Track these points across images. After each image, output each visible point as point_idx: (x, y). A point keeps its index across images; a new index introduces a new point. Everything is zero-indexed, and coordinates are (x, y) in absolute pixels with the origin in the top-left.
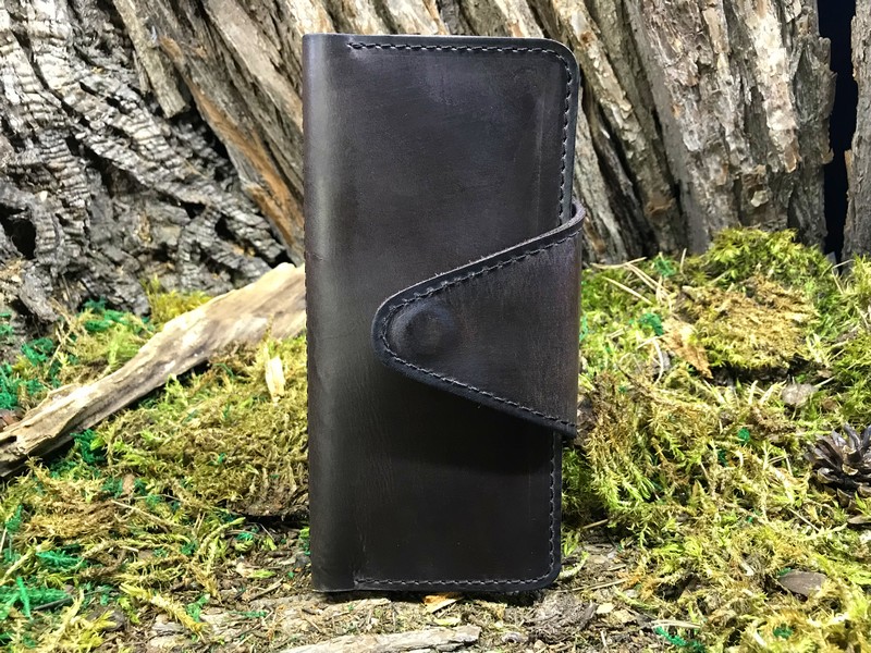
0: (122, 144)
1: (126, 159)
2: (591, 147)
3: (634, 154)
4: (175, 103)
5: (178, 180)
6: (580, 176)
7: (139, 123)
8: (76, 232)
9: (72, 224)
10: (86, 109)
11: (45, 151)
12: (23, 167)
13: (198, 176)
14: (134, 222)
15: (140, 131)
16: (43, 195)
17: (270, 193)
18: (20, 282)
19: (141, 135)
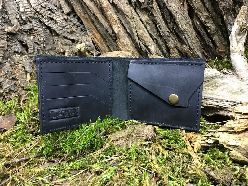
0: (53, 22)
1: (54, 27)
4: (67, 10)
5: (68, 33)
6: (187, 38)
7: (57, 16)
8: (41, 47)
9: (40, 45)
10: (42, 13)
11: (33, 25)
12: (27, 30)
13: (75, 31)
14: (58, 44)
16: (32, 37)
17: (95, 36)
18: (24, 61)
19: (58, 19)
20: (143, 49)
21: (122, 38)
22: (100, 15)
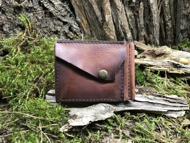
0: (51, 5)
1: (52, 9)
2: (159, 25)
3: (168, 28)
5: (62, 16)
6: (155, 30)
11: (34, 4)
12: (28, 7)
13: (66, 15)
14: (50, 24)
15: (55, 3)
16: (32, 14)
17: (83, 22)
19: (56, 3)
20: (122, 35)
21: (110, 25)
22: (96, 6)
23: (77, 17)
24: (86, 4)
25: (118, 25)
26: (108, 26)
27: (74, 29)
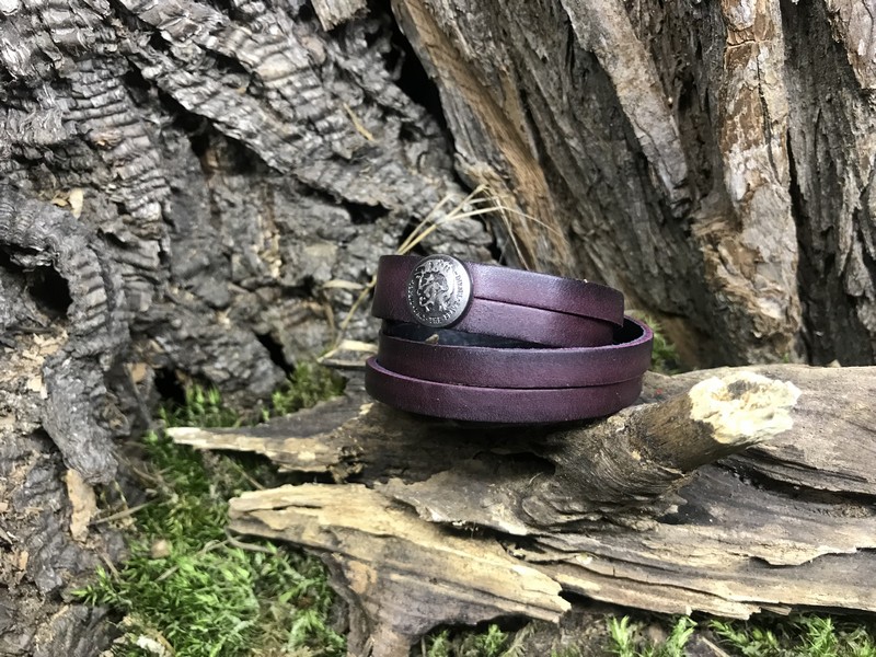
0: (233, 86)
1: (241, 118)
4: (342, 2)
5: (336, 157)
7: (268, 43)
8: (145, 263)
9: (137, 247)
10: (164, 17)
11: (81, 103)
13: (376, 147)
14: (252, 227)
15: (270, 59)
16: (77, 198)
18: (44, 395)
19: (272, 68)
20: (858, 283)
21: (759, 222)
22: (642, 71)
23: (458, 147)
24: (542, 52)
25: (824, 214)
26: (738, 226)
27: (442, 243)
